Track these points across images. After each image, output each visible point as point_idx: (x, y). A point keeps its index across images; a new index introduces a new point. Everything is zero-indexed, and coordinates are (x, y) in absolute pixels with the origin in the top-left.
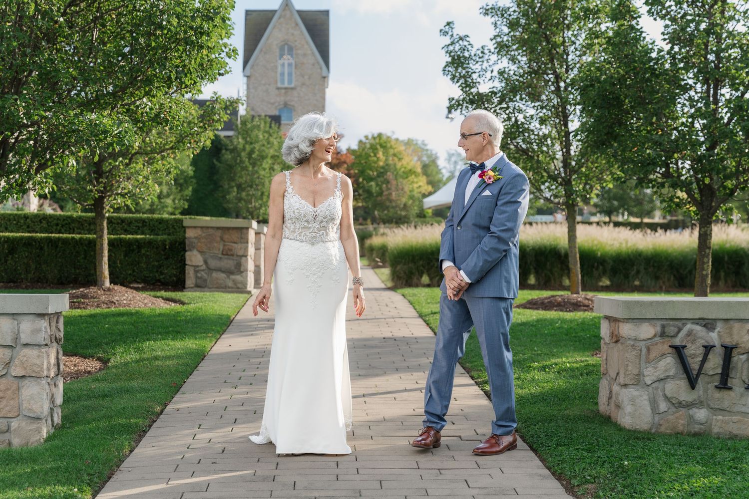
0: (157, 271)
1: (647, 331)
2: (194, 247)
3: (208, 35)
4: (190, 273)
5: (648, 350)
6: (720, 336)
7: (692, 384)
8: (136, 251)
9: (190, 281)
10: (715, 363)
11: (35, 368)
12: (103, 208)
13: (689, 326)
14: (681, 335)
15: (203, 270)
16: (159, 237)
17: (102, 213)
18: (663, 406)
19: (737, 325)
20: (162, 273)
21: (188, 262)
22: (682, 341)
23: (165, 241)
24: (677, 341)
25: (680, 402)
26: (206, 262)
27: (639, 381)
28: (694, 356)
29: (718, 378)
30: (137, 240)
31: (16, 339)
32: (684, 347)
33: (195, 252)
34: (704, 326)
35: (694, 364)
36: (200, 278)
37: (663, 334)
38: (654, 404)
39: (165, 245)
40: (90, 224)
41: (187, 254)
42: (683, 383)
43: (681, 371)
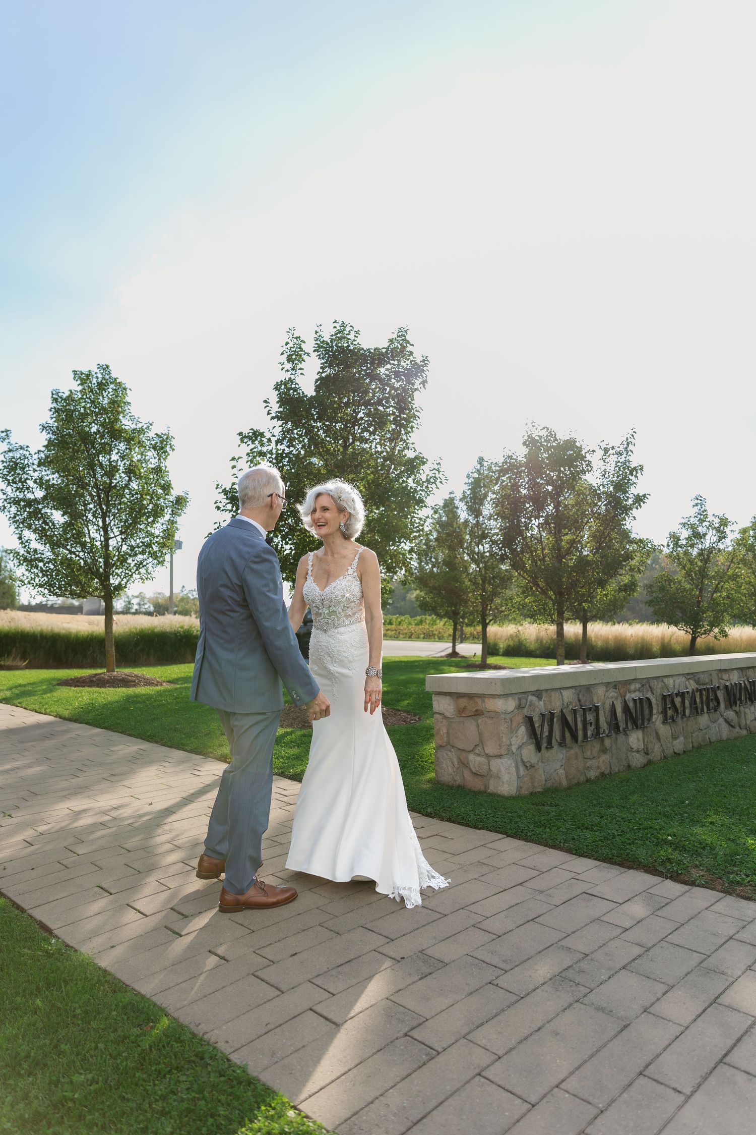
1: (511, 704)
5: (512, 721)
6: (545, 704)
7: (539, 747)
10: (546, 727)
13: (530, 697)
14: (527, 706)
19: (553, 693)
22: (528, 711)
24: (526, 712)
25: (531, 765)
27: (509, 750)
28: (538, 725)
29: (546, 740)
32: (532, 716)
34: (538, 697)
35: (538, 729)
37: (519, 706)
38: (518, 769)
43: (532, 736)
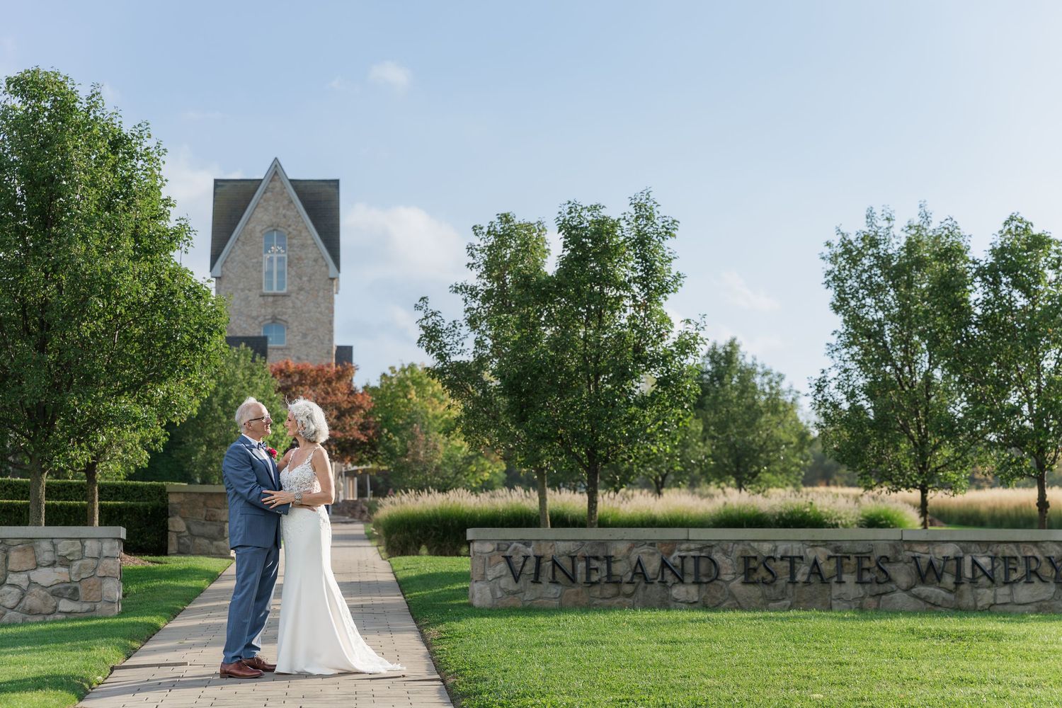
0: (138, 538)
1: (489, 547)
2: (177, 513)
3: (209, 342)
4: (172, 539)
5: (490, 559)
6: (534, 550)
7: (517, 580)
8: (117, 518)
9: (172, 548)
10: (530, 567)
11: (112, 571)
12: (95, 474)
13: (515, 544)
14: (509, 550)
15: (186, 536)
16: (141, 504)
17: (94, 478)
18: (499, 594)
19: (543, 544)
20: (143, 540)
21: (170, 528)
22: (511, 553)
23: (147, 507)
24: (507, 554)
25: (509, 592)
26: (188, 528)
27: (484, 578)
28: (518, 563)
29: (533, 576)
30: (118, 506)
31: (100, 553)
32: (511, 557)
33: (178, 518)
34: (524, 544)
35: (518, 567)
36: (183, 544)
37: (498, 549)
38: (493, 592)
39: (147, 511)
40: (59, 492)
41: (170, 519)
42: (511, 579)
43: (510, 572)
